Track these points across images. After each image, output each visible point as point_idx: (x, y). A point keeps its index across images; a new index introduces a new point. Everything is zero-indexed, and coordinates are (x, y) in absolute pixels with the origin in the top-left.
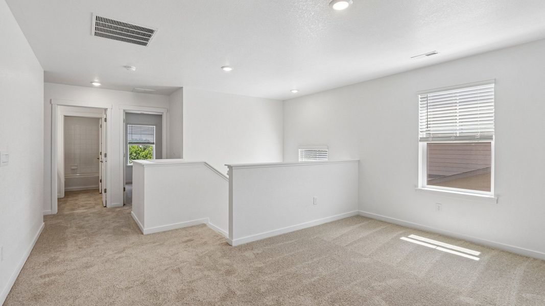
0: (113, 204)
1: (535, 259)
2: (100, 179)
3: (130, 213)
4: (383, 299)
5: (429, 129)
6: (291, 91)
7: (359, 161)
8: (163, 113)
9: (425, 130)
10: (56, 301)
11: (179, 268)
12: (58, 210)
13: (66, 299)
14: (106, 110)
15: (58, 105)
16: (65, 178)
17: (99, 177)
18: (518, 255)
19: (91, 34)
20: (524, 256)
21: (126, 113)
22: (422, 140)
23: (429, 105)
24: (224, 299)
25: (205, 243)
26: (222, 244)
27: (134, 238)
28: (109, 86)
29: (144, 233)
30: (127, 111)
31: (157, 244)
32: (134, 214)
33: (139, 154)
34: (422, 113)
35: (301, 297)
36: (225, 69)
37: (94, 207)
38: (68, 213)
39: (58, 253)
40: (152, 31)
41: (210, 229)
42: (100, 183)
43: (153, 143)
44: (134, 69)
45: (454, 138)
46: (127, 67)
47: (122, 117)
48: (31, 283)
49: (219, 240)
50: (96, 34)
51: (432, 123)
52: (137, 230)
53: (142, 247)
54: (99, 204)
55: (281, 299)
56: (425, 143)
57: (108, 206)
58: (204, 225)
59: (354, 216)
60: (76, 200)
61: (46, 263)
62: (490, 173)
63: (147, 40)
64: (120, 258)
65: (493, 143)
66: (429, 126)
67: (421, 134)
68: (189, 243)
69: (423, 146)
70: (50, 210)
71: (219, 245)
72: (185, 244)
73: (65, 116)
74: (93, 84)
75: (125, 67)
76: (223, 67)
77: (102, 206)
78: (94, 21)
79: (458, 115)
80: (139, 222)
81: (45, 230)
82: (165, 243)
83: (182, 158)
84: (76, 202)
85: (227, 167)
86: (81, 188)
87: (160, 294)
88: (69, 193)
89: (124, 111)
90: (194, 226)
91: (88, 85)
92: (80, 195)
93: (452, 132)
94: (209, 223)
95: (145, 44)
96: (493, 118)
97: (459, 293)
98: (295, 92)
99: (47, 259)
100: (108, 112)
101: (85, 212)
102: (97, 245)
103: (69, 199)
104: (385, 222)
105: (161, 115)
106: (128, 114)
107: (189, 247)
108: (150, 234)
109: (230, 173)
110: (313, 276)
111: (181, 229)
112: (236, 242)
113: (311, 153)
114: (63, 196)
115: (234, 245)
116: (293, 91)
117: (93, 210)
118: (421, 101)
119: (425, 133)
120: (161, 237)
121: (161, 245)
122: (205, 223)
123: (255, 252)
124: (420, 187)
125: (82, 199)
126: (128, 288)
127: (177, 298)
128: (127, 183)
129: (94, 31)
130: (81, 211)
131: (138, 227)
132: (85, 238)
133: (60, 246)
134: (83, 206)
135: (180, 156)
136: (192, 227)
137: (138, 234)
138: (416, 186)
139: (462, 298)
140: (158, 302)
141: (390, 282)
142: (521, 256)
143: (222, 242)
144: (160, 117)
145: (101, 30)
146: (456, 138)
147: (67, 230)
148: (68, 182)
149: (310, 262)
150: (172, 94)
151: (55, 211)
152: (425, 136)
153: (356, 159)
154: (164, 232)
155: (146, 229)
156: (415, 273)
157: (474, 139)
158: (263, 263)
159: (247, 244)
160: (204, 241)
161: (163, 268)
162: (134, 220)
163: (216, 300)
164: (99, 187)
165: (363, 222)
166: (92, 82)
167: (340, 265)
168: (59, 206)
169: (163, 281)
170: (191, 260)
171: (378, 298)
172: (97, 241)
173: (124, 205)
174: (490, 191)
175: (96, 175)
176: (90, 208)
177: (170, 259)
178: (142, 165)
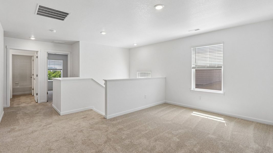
0: (41, 101)
1: (238, 119)
2: (33, 88)
3: (52, 105)
4: (177, 138)
5: (196, 63)
6: (134, 44)
7: (165, 78)
8: (68, 54)
9: (194, 64)
10: (19, 149)
11: (81, 130)
12: (10, 105)
13: (25, 148)
14: (37, 52)
15: (10, 49)
16: (13, 88)
17: (31, 87)
18: (232, 117)
19: (35, 14)
20: (234, 118)
21: (48, 54)
22: (193, 68)
23: (196, 52)
24: (106, 142)
25: (93, 118)
26: (102, 118)
27: (55, 117)
28: (39, 40)
29: (61, 115)
30: (49, 53)
31: (68, 119)
32: (53, 105)
33: (51, 75)
34: (193, 56)
35: (142, 139)
36: (102, 33)
37: (30, 103)
38: (16, 106)
39: (15, 126)
40: (68, 14)
41: (95, 112)
42: (33, 91)
43: (61, 69)
44: (55, 31)
45: (206, 67)
46: (52, 30)
47: (46, 56)
48: (3, 141)
49: (100, 116)
50: (38, 14)
51: (197, 60)
52: (57, 113)
53: (61, 121)
54: (33, 102)
55: (132, 141)
56: (194, 70)
57: (39, 102)
58: (92, 110)
59: (163, 104)
60: (20, 99)
61: (10, 132)
62: (221, 83)
63: (65, 18)
64: (50, 127)
65: (222, 69)
66: (196, 62)
67: (193, 65)
68: (85, 119)
69: (193, 71)
70: (6, 105)
71: (100, 118)
72: (83, 119)
73: (13, 55)
74: (31, 38)
75: (50, 30)
76: (101, 32)
77: (35, 102)
78: (38, 7)
79: (208, 57)
80: (57, 109)
81: (5, 115)
82: (73, 119)
83: (79, 77)
84: (20, 101)
85: (104, 81)
86: (21, 93)
87: (74, 142)
88: (14, 96)
89: (47, 52)
90: (87, 110)
91: (28, 39)
92: (21, 97)
93: (206, 64)
94: (94, 109)
95: (63, 20)
96: (222, 59)
97: (209, 134)
98: (135, 45)
99: (9, 130)
100: (39, 53)
101: (26, 106)
102: (36, 122)
103: (15, 99)
104: (177, 106)
105: (67, 55)
106: (49, 54)
107: (85, 120)
108: (64, 115)
109: (106, 84)
110: (146, 130)
111: (80, 112)
112: (109, 117)
113: (143, 74)
114: (12, 97)
115: (108, 118)
116: (134, 45)
117: (30, 104)
118: (193, 51)
119: (194, 65)
120: (69, 116)
121: (70, 120)
122: (92, 109)
123: (118, 121)
124: (192, 89)
125: (23, 99)
126: (56, 141)
127: (83, 143)
128: (49, 90)
129: (37, 12)
130: (23, 105)
131: (57, 112)
132: (29, 118)
133: (15, 123)
134: (24, 102)
135: (78, 76)
136: (85, 111)
137: (57, 115)
138: (191, 88)
139: (210, 136)
140: (73, 146)
141: (180, 131)
142: (233, 118)
143: (102, 117)
144: (66, 56)
145: (41, 12)
146: (208, 67)
147: (17, 115)
148: (14, 90)
149: (145, 124)
150: (74, 45)
151: (9, 105)
152: (194, 66)
153: (164, 77)
154: (71, 114)
155: (62, 113)
156: (191, 127)
157: (215, 68)
158: (123, 126)
159: (114, 118)
160: (93, 117)
161: (73, 131)
162: (54, 109)
163: (102, 143)
164: (31, 92)
165: (167, 106)
166: (30, 37)
167: (158, 125)
168: (10, 102)
169: (75, 136)
170: (87, 126)
171: (175, 138)
172: (36, 120)
173: (47, 101)
174: (221, 90)
175: (30, 86)
176: (28, 103)
177: (76, 126)
178: (60, 80)
